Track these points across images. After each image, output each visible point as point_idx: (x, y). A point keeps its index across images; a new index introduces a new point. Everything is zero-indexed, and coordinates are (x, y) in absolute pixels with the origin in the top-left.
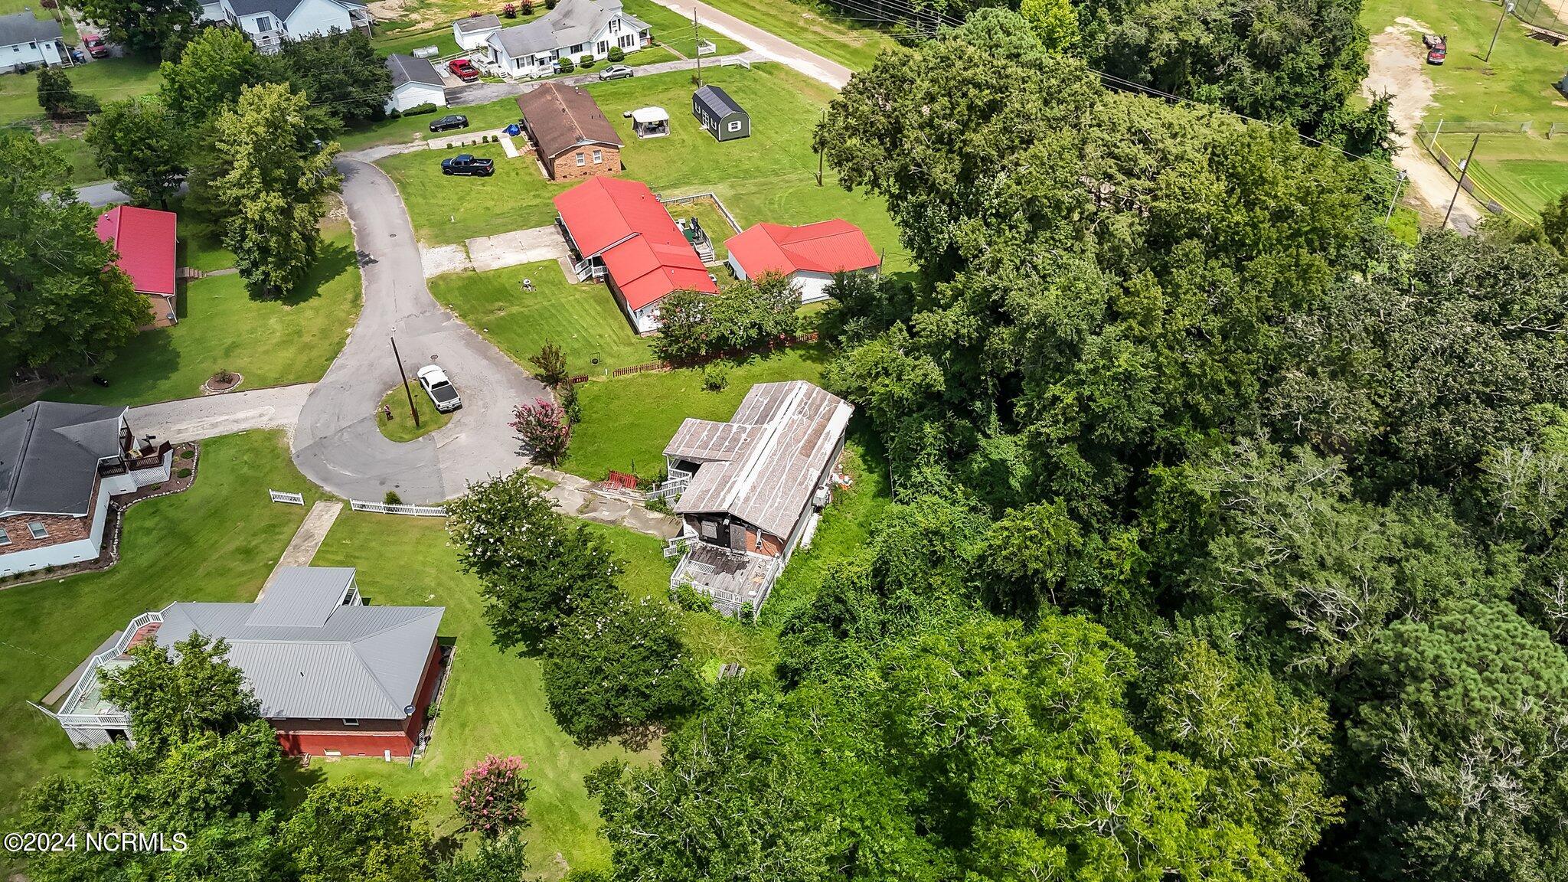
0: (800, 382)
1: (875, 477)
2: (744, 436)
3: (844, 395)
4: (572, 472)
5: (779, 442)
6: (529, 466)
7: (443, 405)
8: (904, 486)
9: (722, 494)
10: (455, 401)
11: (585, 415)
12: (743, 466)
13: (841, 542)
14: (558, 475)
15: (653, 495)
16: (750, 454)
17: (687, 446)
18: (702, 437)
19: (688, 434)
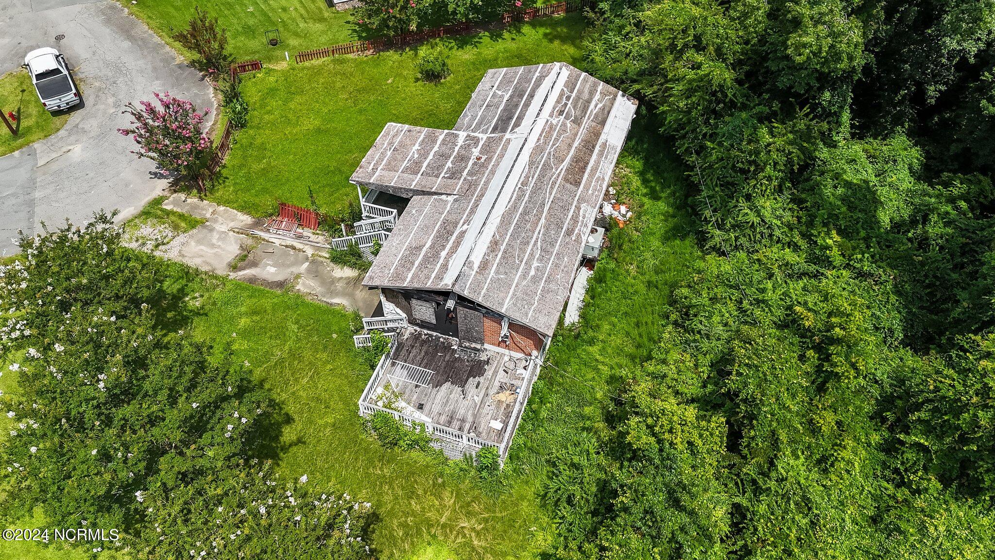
0: (558, 64)
1: (662, 206)
2: (476, 152)
3: (620, 82)
4: (227, 203)
5: (532, 163)
6: (166, 193)
7: (52, 103)
8: (720, 226)
9: (443, 254)
10: (70, 97)
11: (254, 116)
12: (476, 205)
13: (626, 314)
14: (207, 208)
15: (344, 239)
16: (487, 183)
17: (390, 167)
18: (411, 154)
19: (390, 149)
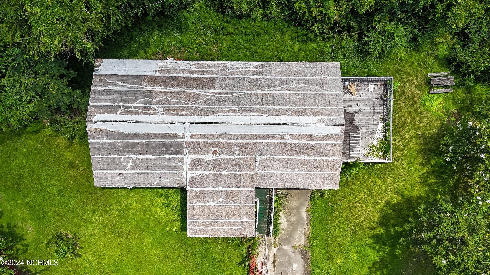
2: (208, 157)
9: (313, 143)
17: (236, 213)
18: (219, 204)
19: (217, 222)
